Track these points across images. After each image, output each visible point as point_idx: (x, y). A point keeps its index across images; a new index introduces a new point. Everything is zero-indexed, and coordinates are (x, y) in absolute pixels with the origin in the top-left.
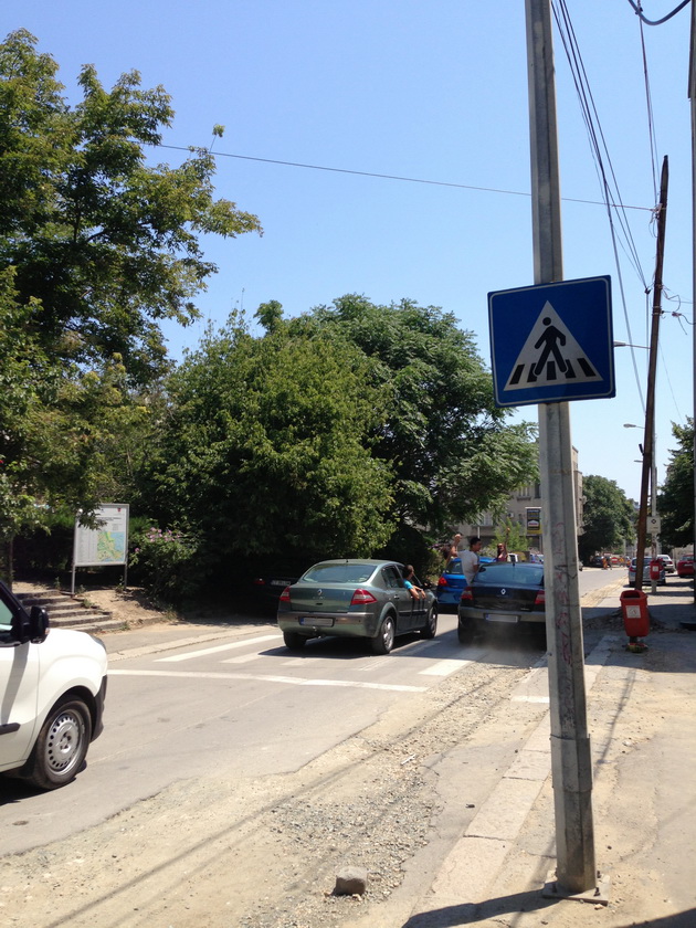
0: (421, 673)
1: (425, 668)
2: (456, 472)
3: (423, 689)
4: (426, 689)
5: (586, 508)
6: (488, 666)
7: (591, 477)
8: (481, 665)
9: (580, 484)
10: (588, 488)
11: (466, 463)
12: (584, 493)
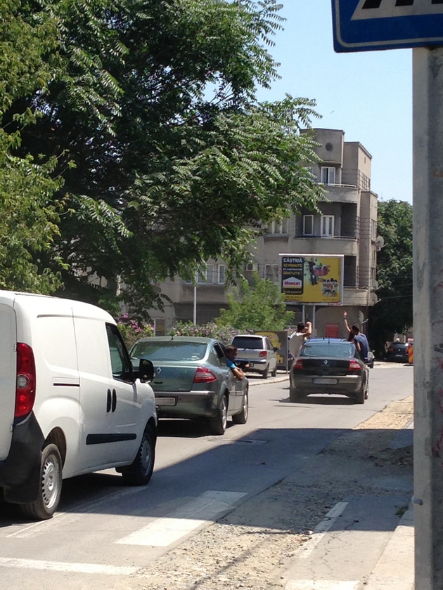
0: (120, 542)
1: (126, 533)
2: (164, 184)
3: (129, 570)
4: (133, 570)
5: (382, 257)
6: (237, 529)
7: (392, 203)
8: (225, 527)
9: (373, 214)
10: (387, 223)
11: (184, 169)
12: (379, 232)
